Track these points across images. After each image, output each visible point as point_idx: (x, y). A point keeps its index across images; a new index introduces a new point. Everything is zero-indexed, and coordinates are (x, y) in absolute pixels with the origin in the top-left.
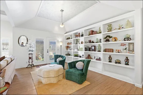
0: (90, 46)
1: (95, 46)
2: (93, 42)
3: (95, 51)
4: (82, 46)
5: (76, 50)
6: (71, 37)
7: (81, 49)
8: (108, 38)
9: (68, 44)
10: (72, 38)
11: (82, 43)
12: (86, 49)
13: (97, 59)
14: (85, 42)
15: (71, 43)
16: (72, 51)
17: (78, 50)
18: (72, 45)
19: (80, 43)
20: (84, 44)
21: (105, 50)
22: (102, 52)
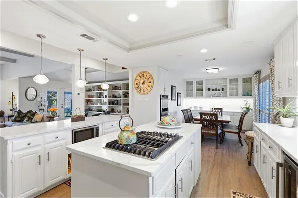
0: (113, 101)
1: (117, 101)
2: (116, 97)
3: (117, 105)
4: (106, 100)
5: (99, 104)
6: (92, 89)
7: (105, 103)
8: (126, 94)
9: (89, 96)
10: (94, 91)
11: (106, 97)
12: (109, 103)
13: (118, 112)
14: (109, 97)
15: (93, 96)
16: (95, 105)
17: (102, 104)
18: (95, 98)
19: (104, 96)
20: (107, 98)
21: (124, 104)
22: (122, 106)
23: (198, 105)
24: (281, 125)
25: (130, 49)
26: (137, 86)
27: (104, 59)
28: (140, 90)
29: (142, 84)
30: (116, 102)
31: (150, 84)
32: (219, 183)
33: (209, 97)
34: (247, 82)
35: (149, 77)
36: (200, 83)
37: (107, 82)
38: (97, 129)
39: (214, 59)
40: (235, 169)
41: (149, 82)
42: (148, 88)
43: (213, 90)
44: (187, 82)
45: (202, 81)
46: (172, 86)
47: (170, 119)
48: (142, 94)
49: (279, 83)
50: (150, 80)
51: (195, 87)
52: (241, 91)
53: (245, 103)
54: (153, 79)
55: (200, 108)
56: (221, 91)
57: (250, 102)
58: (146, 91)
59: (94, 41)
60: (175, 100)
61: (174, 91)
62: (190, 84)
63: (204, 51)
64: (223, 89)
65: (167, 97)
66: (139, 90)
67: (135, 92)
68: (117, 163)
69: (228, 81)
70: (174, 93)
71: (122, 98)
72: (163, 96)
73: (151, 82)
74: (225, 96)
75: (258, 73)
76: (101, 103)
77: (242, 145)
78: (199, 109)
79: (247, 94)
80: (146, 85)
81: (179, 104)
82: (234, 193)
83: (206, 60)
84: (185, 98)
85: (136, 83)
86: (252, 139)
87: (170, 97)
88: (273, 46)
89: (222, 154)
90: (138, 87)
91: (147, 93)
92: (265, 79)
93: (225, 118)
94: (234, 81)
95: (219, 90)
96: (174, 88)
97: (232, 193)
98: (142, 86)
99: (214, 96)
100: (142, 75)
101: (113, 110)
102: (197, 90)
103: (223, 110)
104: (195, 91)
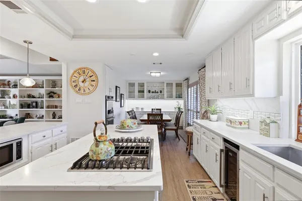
0: (30, 102)
1: (36, 103)
2: (34, 97)
3: (37, 107)
4: (14, 102)
7: (13, 107)
8: (52, 94)
11: (15, 96)
12: (22, 106)
13: (38, 118)
14: (21, 97)
17: (6, 108)
19: (11, 96)
20: (18, 99)
21: (48, 107)
22: (45, 109)
23: (140, 107)
24: (210, 120)
25: (74, 37)
26: (74, 84)
27: (25, 42)
28: (79, 90)
29: (83, 82)
30: (34, 104)
31: (93, 83)
32: (173, 178)
33: (150, 98)
34: (179, 86)
35: (92, 74)
36: (142, 85)
37: (31, 75)
38: (19, 145)
39: (161, 63)
40: (181, 161)
41: (92, 81)
42: (91, 88)
43: (153, 92)
44: (130, 84)
45: (144, 83)
46: (116, 87)
47: (132, 122)
48: (82, 94)
49: (210, 88)
50: (93, 78)
51: (137, 88)
52: (174, 94)
53: (177, 103)
54: (97, 77)
55: (142, 109)
56: (159, 93)
57: (181, 102)
58: (87, 91)
59: (17, 12)
60: (118, 101)
61: (118, 91)
62: (132, 85)
63: (156, 54)
64: (161, 92)
65: (112, 97)
66: (77, 89)
67: (72, 91)
68: (109, 187)
69: (165, 85)
70: (118, 94)
71: (44, 99)
72: (109, 97)
73: (94, 81)
74: (163, 98)
75: (187, 79)
76: (4, 106)
77: (179, 140)
78: (140, 110)
79: (179, 96)
80: (87, 84)
81: (122, 105)
82: (187, 182)
83: (154, 64)
84: (127, 99)
85: (73, 80)
86: (192, 133)
87: (114, 98)
88: (205, 60)
89: (168, 150)
90: (76, 86)
91: (89, 93)
92: (193, 85)
93: (165, 117)
94: (169, 85)
95: (157, 92)
96: (118, 88)
97: (185, 182)
98: (81, 84)
99: (154, 98)
100: (82, 71)
101: (28, 116)
102: (139, 92)
103: (162, 111)
104: (136, 93)
